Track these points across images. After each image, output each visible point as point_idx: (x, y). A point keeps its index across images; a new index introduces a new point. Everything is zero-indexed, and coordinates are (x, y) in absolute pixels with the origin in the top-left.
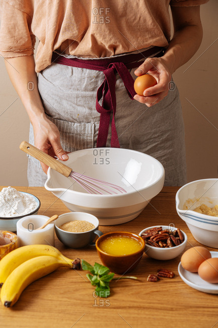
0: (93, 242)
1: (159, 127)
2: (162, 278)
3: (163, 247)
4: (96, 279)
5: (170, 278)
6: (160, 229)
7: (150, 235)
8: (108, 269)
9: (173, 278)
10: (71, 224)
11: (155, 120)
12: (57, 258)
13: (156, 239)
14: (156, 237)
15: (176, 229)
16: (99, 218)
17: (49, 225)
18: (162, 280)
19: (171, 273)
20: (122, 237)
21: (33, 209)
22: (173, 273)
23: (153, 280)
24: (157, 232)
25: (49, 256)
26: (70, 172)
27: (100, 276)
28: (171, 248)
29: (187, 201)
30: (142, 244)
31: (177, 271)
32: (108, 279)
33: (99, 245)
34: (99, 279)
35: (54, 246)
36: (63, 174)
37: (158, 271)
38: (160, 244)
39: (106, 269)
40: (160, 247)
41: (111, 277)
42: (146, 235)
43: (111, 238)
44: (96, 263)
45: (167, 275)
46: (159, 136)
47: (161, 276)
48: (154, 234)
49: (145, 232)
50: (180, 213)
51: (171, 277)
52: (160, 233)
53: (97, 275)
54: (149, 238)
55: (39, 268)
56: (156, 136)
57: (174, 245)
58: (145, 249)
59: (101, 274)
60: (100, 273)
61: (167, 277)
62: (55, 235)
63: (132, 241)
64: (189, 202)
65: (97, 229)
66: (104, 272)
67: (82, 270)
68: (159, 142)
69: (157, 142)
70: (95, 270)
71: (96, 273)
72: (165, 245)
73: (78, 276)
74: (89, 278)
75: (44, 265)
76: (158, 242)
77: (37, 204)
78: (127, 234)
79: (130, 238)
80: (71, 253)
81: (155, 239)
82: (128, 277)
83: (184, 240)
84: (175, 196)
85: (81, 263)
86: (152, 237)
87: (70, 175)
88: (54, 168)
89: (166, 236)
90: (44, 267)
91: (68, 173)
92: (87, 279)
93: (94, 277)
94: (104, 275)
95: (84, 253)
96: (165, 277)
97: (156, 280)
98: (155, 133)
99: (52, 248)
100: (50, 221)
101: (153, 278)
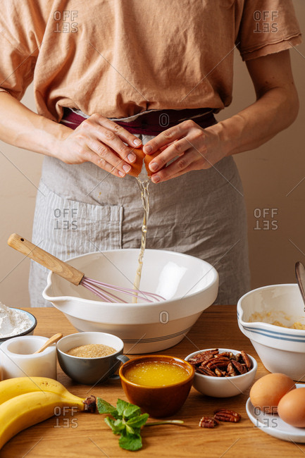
0: (115, 374)
2: (222, 422)
3: (222, 376)
4: (121, 424)
5: (234, 422)
6: (216, 352)
7: (201, 360)
8: (139, 408)
9: (238, 422)
10: (81, 348)
12: (60, 395)
13: (211, 366)
14: (209, 362)
15: (240, 352)
16: (125, 341)
17: (48, 348)
18: (222, 425)
19: (236, 415)
20: (159, 363)
21: (25, 328)
22: (238, 415)
23: (208, 425)
24: (211, 356)
25: (50, 392)
26: (81, 277)
27: (127, 419)
28: (233, 377)
29: (252, 315)
30: (190, 371)
31: (246, 412)
32: (139, 423)
33: (124, 374)
34: (124, 422)
35: (56, 380)
37: (215, 413)
38: (217, 372)
39: (136, 408)
40: (216, 375)
41: (143, 420)
42: (195, 360)
43: (143, 365)
44: (119, 399)
45: (229, 418)
47: (220, 420)
48: (207, 358)
49: (192, 357)
50: (244, 327)
51: (235, 420)
52: (216, 356)
53: (121, 417)
54: (200, 364)
55: (32, 409)
57: (237, 373)
58: (193, 381)
59: (127, 416)
60: (125, 414)
61: (229, 421)
62: (58, 364)
63: (173, 369)
64: (256, 317)
65: (121, 353)
66: (132, 413)
67: (98, 413)
68: (213, 236)
69: (210, 235)
70: (119, 410)
71: (119, 414)
72: (224, 373)
73: (92, 422)
75: (40, 404)
76: (213, 370)
77: (32, 323)
78: (166, 358)
79: (171, 365)
80: (81, 390)
81: (209, 364)
82: (169, 421)
83: (252, 367)
85: (97, 404)
86: (204, 363)
87: (81, 283)
89: (224, 360)
90: (39, 406)
91: (78, 279)
92: (107, 425)
93: (117, 422)
94: (132, 416)
95: (102, 390)
96: (226, 421)
97: (213, 425)
98: (208, 222)
99: (51, 382)
100: (49, 342)
101: (208, 422)
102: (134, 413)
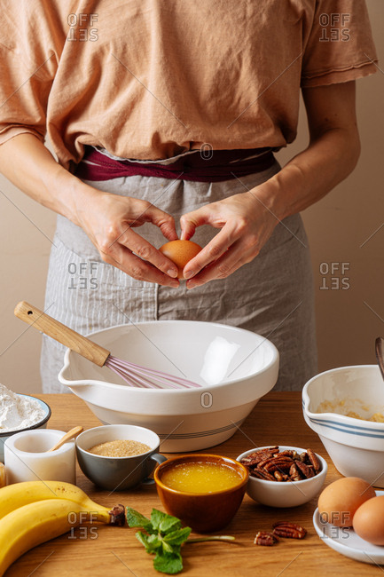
0: (149, 477)
1: (273, 278)
2: (283, 539)
3: (283, 480)
4: (156, 540)
5: (298, 538)
6: (276, 450)
7: (257, 460)
8: (178, 520)
9: (303, 538)
10: (107, 445)
11: (264, 265)
12: (80, 504)
13: (269, 467)
14: (268, 462)
15: (306, 451)
16: (161, 436)
17: (65, 445)
18: (283, 542)
19: (301, 529)
20: (204, 464)
21: (36, 420)
22: (303, 529)
23: (265, 541)
24: (269, 455)
25: (67, 500)
26: (107, 356)
27: (163, 534)
28: (297, 482)
29: (321, 404)
30: (243, 474)
31: (313, 526)
32: (179, 539)
33: (160, 477)
34: (160, 539)
35: (75, 485)
36: (93, 361)
37: (274, 527)
38: (277, 475)
39: (175, 521)
40: (276, 480)
41: (184, 536)
42: (249, 460)
43: (183, 467)
44: (154, 509)
45: (292, 533)
46: (271, 294)
47: (281, 536)
48: (265, 458)
49: (246, 457)
50: (311, 419)
51: (300, 536)
52: (276, 456)
53: (156, 532)
54: (255, 466)
55: (45, 520)
56: (267, 293)
57: (302, 477)
58: (247, 487)
59: (164, 530)
60: (161, 528)
61: (292, 537)
62: (78, 465)
63: (222, 471)
64: (326, 406)
65: (156, 451)
66: (170, 526)
67: (128, 527)
68: (273, 305)
69: (268, 305)
70: (153, 523)
71: (154, 528)
72: (286, 476)
73: (120, 538)
74: (141, 540)
75: (54, 515)
76: (272, 473)
77: (45, 414)
78: (214, 458)
79: (219, 466)
80: (106, 498)
81: (267, 466)
82: (217, 537)
83: (320, 469)
84: (301, 392)
85: (126, 514)
86: (260, 464)
87: (106, 363)
88: (77, 349)
89: (286, 461)
90: (53, 518)
91: (102, 359)
92: (138, 542)
93: (152, 538)
94: (170, 531)
95: (132, 498)
96: (288, 537)
97: (272, 541)
98: (265, 289)
99: (69, 487)
100: (67, 438)
101: (265, 538)
102: (173, 526)
